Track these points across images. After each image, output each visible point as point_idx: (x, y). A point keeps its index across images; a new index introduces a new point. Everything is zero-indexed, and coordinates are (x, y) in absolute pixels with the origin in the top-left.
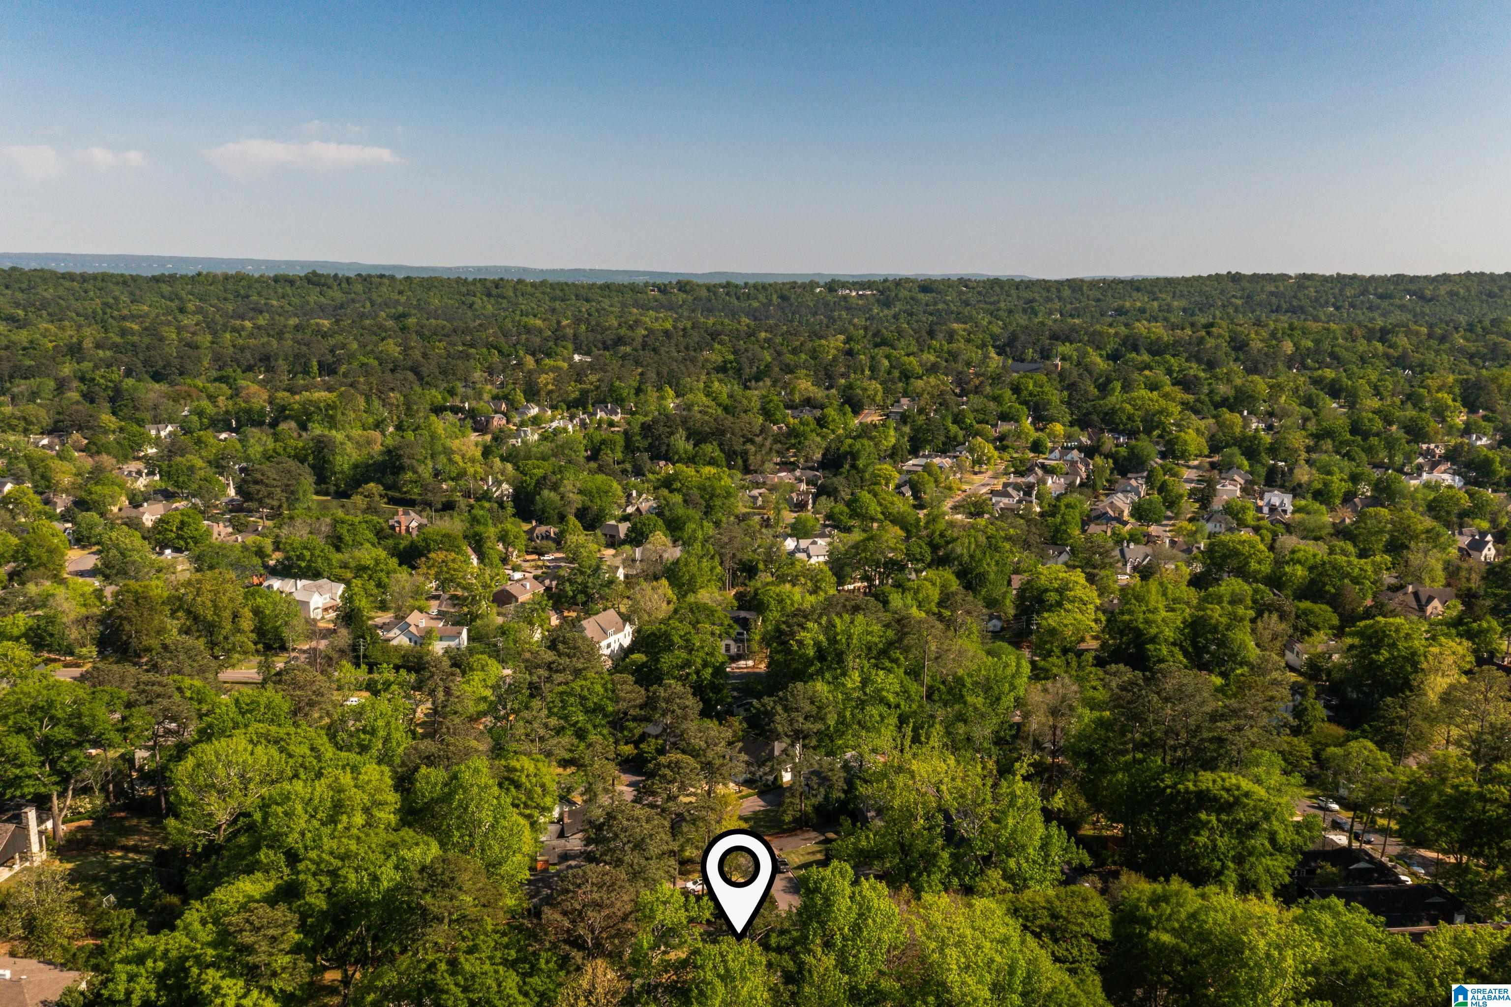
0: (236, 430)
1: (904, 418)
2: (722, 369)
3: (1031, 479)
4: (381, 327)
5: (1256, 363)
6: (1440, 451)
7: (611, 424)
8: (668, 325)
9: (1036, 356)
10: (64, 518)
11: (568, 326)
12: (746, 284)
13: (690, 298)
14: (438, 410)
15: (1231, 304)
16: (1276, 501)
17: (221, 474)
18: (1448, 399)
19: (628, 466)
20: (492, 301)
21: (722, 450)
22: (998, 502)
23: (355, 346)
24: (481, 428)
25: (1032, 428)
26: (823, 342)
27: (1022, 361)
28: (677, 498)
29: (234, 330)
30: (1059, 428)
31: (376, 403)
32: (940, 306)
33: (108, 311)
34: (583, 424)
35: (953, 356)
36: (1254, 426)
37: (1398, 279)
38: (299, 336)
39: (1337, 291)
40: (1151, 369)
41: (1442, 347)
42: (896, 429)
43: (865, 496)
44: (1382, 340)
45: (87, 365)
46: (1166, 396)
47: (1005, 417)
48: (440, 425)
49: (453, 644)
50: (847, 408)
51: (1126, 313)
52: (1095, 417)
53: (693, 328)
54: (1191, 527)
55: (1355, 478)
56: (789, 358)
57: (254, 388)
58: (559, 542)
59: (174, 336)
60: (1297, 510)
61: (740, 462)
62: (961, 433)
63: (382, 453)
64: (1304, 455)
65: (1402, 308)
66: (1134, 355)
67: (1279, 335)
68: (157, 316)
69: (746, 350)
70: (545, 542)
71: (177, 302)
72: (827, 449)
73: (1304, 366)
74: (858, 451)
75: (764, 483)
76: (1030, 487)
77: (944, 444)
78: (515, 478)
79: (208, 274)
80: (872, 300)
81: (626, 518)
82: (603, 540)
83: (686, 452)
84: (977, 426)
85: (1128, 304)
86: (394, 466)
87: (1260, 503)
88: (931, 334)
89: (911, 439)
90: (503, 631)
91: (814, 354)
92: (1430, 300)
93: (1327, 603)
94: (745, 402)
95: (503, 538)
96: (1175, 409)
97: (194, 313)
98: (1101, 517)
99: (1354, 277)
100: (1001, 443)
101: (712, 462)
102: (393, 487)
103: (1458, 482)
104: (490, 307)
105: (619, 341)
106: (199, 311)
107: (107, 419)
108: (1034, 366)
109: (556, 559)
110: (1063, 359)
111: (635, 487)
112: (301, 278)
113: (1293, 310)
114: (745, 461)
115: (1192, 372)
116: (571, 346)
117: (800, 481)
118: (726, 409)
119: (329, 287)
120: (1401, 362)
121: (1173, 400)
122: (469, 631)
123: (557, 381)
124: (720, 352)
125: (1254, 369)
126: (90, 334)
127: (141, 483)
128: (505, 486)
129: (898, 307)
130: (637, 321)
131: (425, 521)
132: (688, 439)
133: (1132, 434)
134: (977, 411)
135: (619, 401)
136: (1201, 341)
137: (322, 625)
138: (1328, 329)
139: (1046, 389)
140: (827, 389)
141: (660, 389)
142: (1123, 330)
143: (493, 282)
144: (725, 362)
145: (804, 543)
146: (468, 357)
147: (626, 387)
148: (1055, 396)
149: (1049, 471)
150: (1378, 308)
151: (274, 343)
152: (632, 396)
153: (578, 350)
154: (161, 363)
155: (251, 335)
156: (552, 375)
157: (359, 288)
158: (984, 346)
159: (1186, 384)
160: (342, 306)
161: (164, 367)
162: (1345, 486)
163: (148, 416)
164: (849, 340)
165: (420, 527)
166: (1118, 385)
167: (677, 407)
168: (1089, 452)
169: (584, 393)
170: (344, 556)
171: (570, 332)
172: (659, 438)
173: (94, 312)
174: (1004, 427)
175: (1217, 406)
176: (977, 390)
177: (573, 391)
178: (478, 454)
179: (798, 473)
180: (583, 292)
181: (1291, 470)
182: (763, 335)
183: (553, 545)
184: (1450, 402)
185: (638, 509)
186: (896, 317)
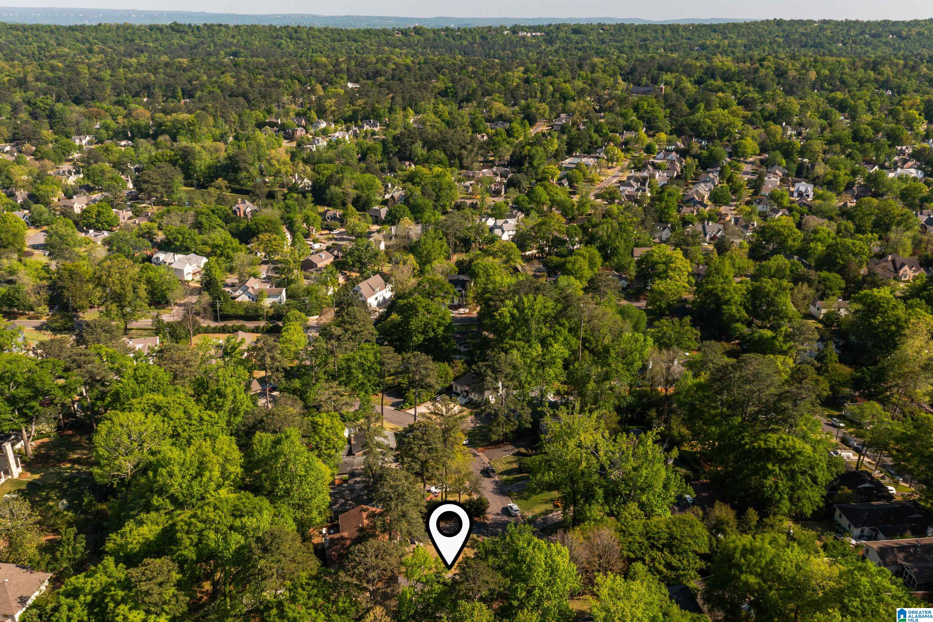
0: (131, 139)
1: (563, 130)
2: (444, 93)
3: (645, 174)
4: (221, 64)
5: (791, 86)
6: (909, 151)
7: (373, 134)
8: (409, 61)
9: (649, 82)
10: (23, 206)
11: (344, 61)
12: (459, 28)
13: (422, 39)
14: (260, 125)
15: (775, 41)
16: (802, 189)
17: (123, 174)
18: (914, 113)
19: (385, 165)
20: (293, 42)
21: (446, 154)
22: (624, 190)
23: (205, 78)
24: (290, 137)
25: (645, 136)
26: (510, 73)
27: (639, 85)
28: (418, 191)
29: (125, 66)
30: (663, 136)
31: (221, 121)
32: (586, 44)
33: (42, 52)
34: (356, 135)
35: (594, 83)
36: (789, 133)
37: (885, 24)
38: (168, 70)
39: (845, 32)
40: (723, 92)
41: (913, 74)
42: (558, 138)
43: (539, 189)
44: (874, 69)
45: (30, 94)
46: (733, 113)
47: (628, 128)
48: (261, 136)
49: (276, 300)
50: (526, 122)
51: (706, 48)
52: (686, 128)
53: (425, 63)
54: (748, 209)
55: (854, 173)
56: (488, 85)
57: (141, 109)
58: (342, 221)
59: (86, 71)
60: (817, 196)
61: (457, 161)
62: (600, 139)
63: (226, 159)
64: (821, 155)
65: (886, 44)
66: (712, 81)
67: (807, 66)
68: (75, 55)
69: (460, 80)
70: (333, 222)
71: (88, 45)
72: (514, 153)
73: (822, 88)
74: (534, 155)
75: (473, 177)
76: (645, 179)
77: (589, 147)
78: (313, 176)
79: (105, 25)
80: (541, 39)
81: (385, 203)
82: (370, 219)
83: (422, 155)
84: (611, 134)
85: (708, 42)
86: (234, 168)
87: (792, 189)
88: (580, 66)
89: (568, 144)
90: (308, 292)
91: (504, 82)
92: (905, 39)
93: (838, 272)
94: (460, 118)
95: (306, 220)
96: (739, 122)
97: (99, 53)
98: (689, 201)
99: (856, 22)
100: (626, 146)
101: (439, 162)
102: (235, 181)
103: (920, 174)
104: (291, 46)
105: (377, 73)
106: (102, 51)
107: (47, 133)
108: (646, 89)
109: (341, 233)
110: (666, 84)
111: (390, 181)
112: (167, 27)
113: (815, 45)
114: (461, 160)
115: (750, 95)
116: (345, 77)
117: (496, 174)
118: (448, 123)
119: (186, 33)
120: (885, 85)
121: (737, 116)
122: (287, 291)
123: (338, 104)
124: (443, 80)
125: (789, 92)
126: (32, 70)
127: (72, 180)
128: (306, 180)
129: (558, 44)
130: (388, 58)
131: (256, 207)
132: (423, 147)
133: (710, 139)
134: (610, 124)
135: (378, 118)
136: (756, 71)
137: (193, 284)
138: (839, 62)
139: (655, 109)
140: (513, 106)
141: (404, 109)
142: (705, 64)
143: (293, 28)
144: (446, 88)
145: (500, 222)
146: (278, 85)
147: (382, 107)
148: (661, 113)
149: (657, 167)
150: (871, 43)
151: (152, 77)
152: (387, 114)
153: (350, 79)
154: (79, 92)
155: (136, 70)
156: (334, 100)
157: (205, 33)
158: (614, 75)
159: (745, 103)
160: (195, 47)
161: (81, 94)
162: (848, 179)
163: (73, 129)
164: (526, 72)
165: (253, 212)
166: (702, 105)
167: (415, 122)
168: (683, 153)
169: (355, 112)
170: (205, 237)
171: (344, 66)
172: (404, 146)
173: (33, 53)
174: (628, 135)
175: (766, 119)
176: (611, 109)
177: (348, 110)
178: (288, 158)
179: (495, 169)
180: (352, 35)
181: (813, 166)
182: (471, 68)
183: (338, 224)
184: (917, 116)
185: (392, 197)
186: (556, 52)
